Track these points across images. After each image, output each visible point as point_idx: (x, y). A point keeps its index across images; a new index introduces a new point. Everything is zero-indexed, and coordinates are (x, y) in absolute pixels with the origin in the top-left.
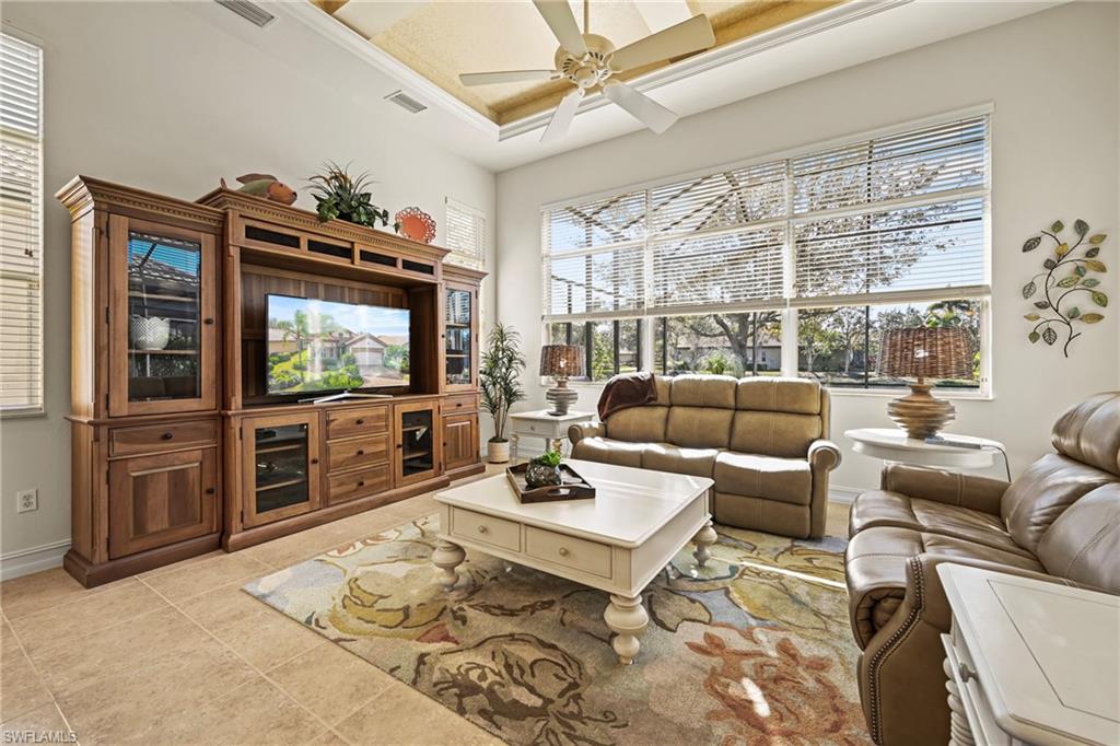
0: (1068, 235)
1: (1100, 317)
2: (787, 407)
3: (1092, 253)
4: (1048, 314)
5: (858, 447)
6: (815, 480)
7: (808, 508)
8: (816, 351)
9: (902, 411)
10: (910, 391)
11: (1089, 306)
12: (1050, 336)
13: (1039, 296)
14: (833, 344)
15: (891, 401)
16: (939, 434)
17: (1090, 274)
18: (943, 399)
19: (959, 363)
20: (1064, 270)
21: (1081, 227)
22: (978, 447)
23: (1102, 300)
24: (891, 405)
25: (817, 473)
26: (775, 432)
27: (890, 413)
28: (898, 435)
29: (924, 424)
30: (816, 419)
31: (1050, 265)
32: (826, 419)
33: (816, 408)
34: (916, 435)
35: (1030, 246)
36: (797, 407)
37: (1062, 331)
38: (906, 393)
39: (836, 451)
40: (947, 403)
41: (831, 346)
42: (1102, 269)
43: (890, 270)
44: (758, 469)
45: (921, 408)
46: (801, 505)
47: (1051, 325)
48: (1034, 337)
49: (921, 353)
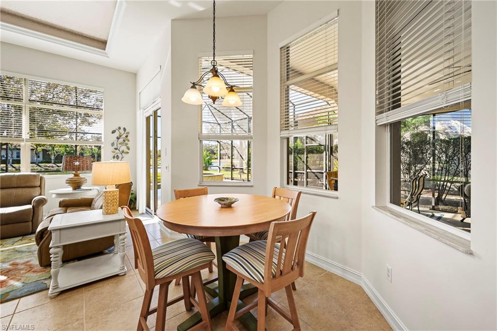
0: (122, 131)
1: (128, 153)
2: (23, 185)
3: (127, 136)
4: (117, 151)
5: (54, 196)
6: (35, 211)
7: (31, 223)
8: (57, 153)
9: (71, 182)
10: (73, 175)
11: (126, 150)
12: (118, 157)
13: (115, 146)
14: (67, 149)
15: (67, 179)
16: (82, 187)
17: (126, 142)
18: (83, 177)
19: (87, 167)
20: (121, 140)
21: (125, 129)
22: (91, 190)
23: (128, 149)
24: (67, 180)
25: (35, 209)
26: (15, 197)
27: (66, 183)
28: (70, 189)
29: (77, 185)
30: (38, 189)
31: (118, 138)
32: (43, 188)
33: (38, 184)
34: (75, 189)
35: (113, 132)
36: (28, 185)
37: (120, 156)
38: (71, 176)
39: (44, 199)
40: (84, 178)
41: (66, 150)
42: (129, 141)
43: (91, 120)
44: (4, 213)
45: (76, 180)
46: (28, 222)
47: (118, 154)
48: (114, 157)
49: (77, 163)
